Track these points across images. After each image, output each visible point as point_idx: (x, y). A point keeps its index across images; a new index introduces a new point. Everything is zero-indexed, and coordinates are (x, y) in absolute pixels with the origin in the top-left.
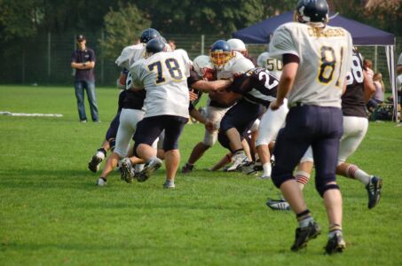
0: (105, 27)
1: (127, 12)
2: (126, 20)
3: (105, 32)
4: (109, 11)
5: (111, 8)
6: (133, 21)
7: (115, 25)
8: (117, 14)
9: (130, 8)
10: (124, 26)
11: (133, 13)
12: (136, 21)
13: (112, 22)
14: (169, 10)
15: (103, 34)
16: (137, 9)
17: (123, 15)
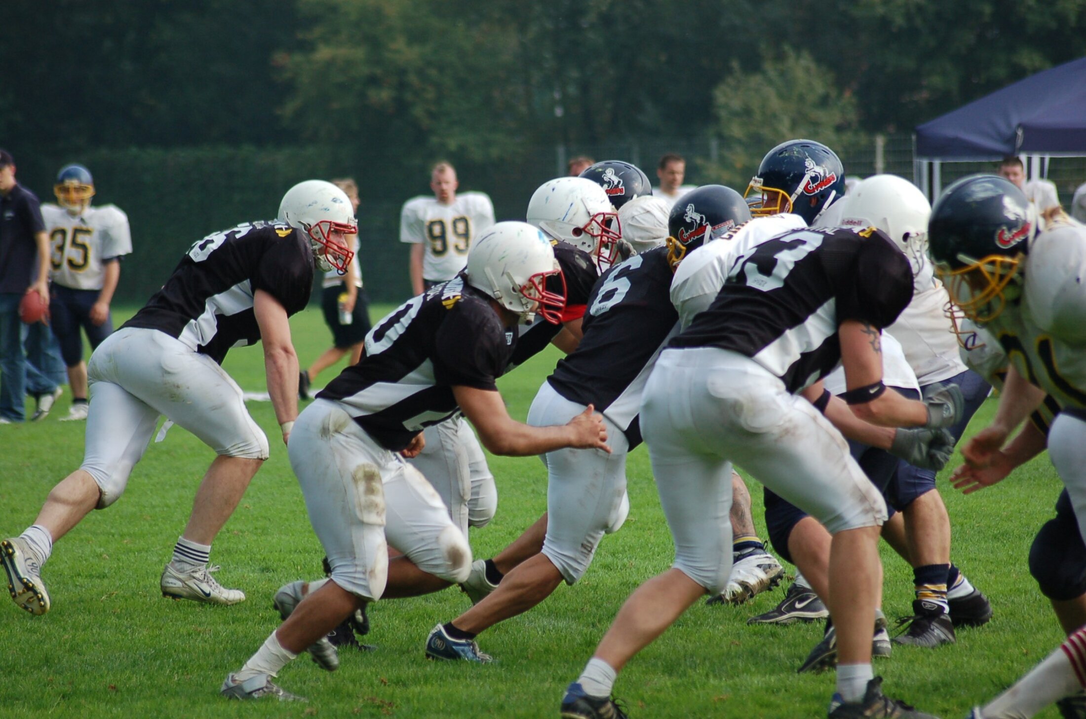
0: (716, 119)
1: (782, 74)
2: (781, 96)
3: (720, 137)
4: (730, 71)
5: (735, 64)
6: (801, 98)
7: (747, 112)
8: (755, 80)
9: (791, 61)
10: (774, 116)
11: (800, 74)
12: (811, 98)
13: (736, 104)
14: (909, 64)
15: (714, 144)
16: (813, 66)
17: (770, 82)
